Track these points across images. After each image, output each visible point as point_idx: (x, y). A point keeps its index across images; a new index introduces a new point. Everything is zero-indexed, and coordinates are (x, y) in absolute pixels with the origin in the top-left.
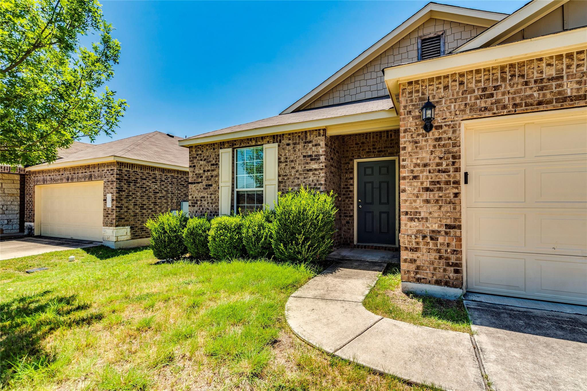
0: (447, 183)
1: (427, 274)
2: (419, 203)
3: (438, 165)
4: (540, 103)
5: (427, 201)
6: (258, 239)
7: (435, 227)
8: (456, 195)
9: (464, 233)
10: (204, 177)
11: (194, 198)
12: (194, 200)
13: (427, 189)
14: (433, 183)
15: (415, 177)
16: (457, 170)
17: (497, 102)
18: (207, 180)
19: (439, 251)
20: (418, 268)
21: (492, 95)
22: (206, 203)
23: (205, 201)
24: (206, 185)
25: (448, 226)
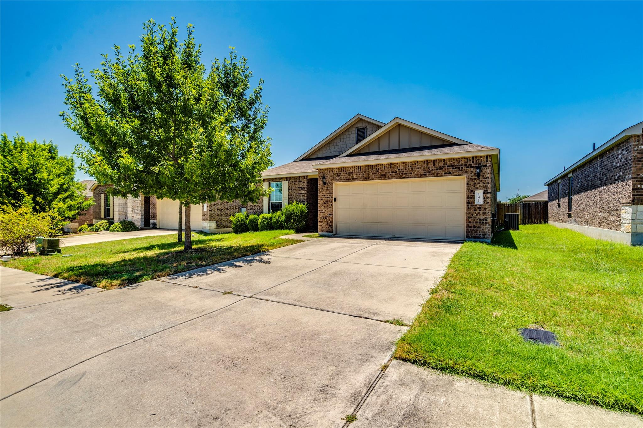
0: (329, 201)
1: (324, 229)
2: (323, 207)
3: (327, 195)
4: (349, 179)
5: (325, 207)
6: (278, 222)
7: (326, 215)
8: (331, 205)
9: (333, 216)
13: (325, 203)
14: (326, 201)
15: (322, 199)
16: (332, 197)
17: (340, 178)
19: (327, 222)
20: (322, 227)
21: (339, 176)
25: (330, 214)
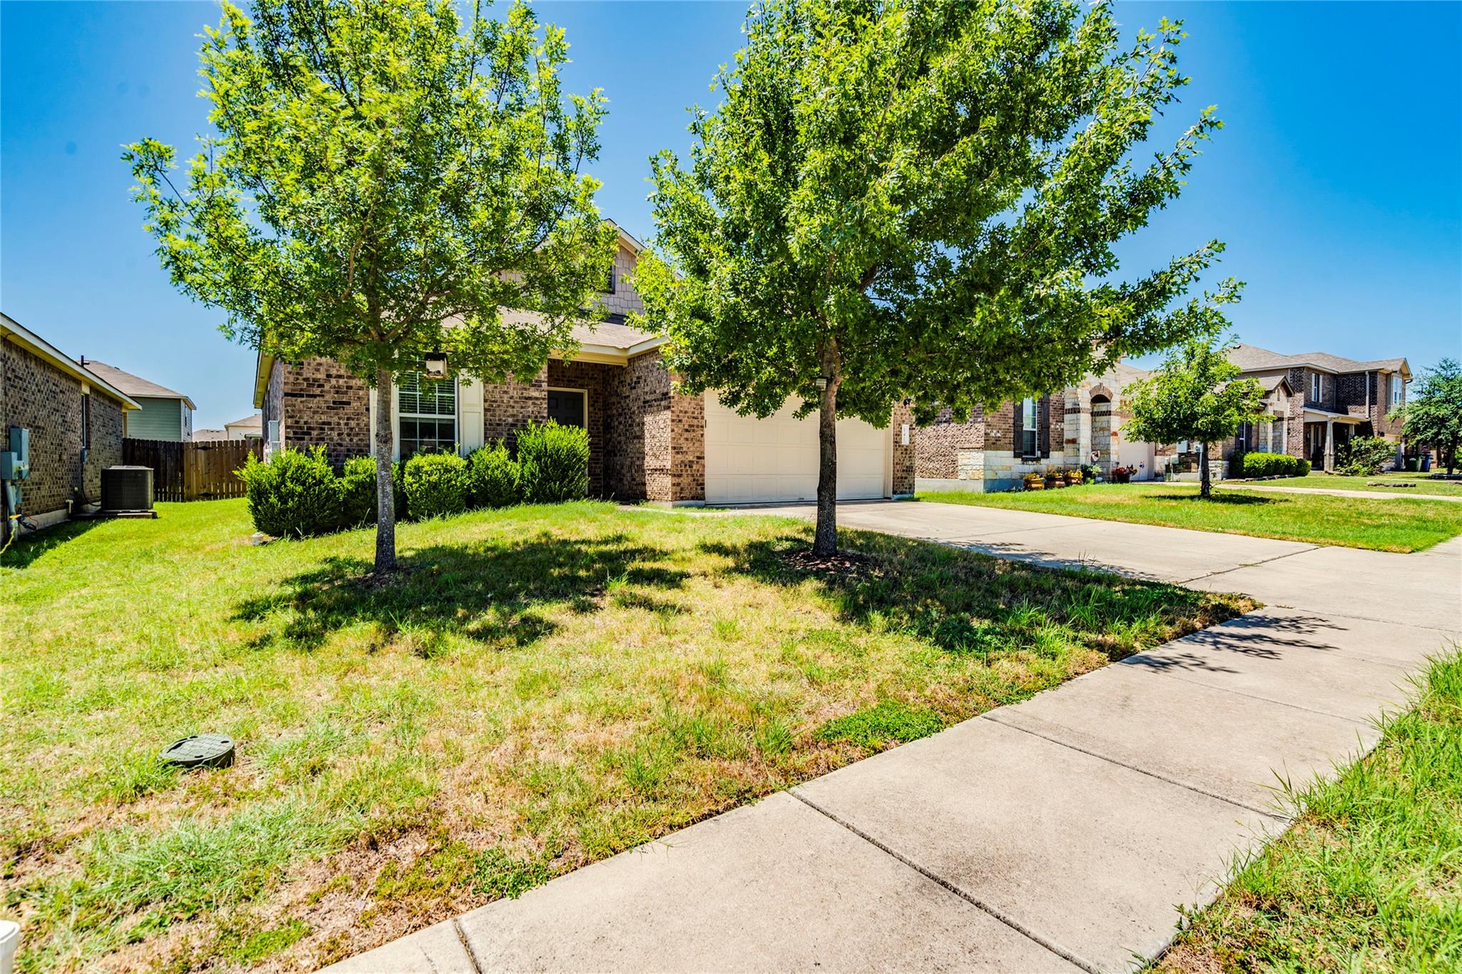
0: (698, 426)
1: (686, 494)
3: (693, 413)
5: (687, 439)
7: (691, 458)
8: (702, 435)
9: (707, 461)
10: (327, 387)
11: (302, 421)
12: (301, 428)
13: (687, 430)
14: (690, 426)
15: (680, 421)
16: (703, 417)
18: (337, 392)
19: (693, 475)
20: (682, 489)
22: (335, 434)
23: (332, 429)
24: (334, 403)
25: (698, 458)
